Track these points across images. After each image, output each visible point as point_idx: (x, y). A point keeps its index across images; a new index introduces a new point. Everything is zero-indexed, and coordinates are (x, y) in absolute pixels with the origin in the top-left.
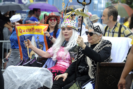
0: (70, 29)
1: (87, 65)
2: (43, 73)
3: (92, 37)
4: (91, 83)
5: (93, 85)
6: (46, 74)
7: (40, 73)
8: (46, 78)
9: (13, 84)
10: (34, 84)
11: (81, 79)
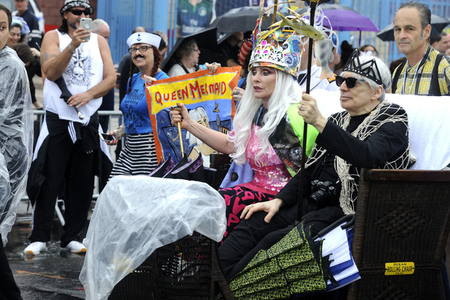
0: (270, 73)
1: (336, 177)
2: (195, 196)
3: (354, 91)
4: (343, 228)
5: (348, 233)
6: (205, 201)
7: (187, 196)
8: (203, 211)
9: (116, 227)
10: (169, 227)
11: (316, 216)
